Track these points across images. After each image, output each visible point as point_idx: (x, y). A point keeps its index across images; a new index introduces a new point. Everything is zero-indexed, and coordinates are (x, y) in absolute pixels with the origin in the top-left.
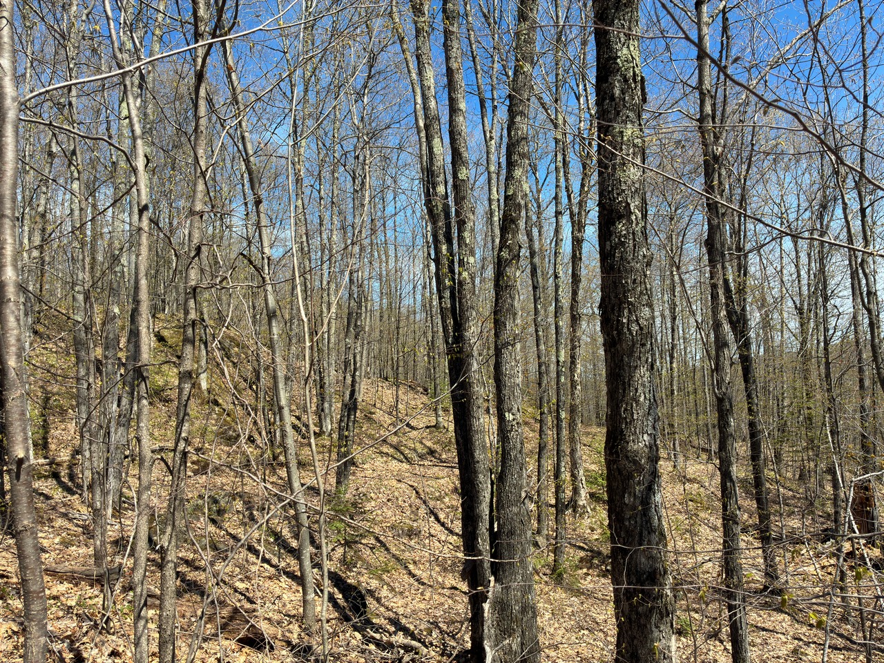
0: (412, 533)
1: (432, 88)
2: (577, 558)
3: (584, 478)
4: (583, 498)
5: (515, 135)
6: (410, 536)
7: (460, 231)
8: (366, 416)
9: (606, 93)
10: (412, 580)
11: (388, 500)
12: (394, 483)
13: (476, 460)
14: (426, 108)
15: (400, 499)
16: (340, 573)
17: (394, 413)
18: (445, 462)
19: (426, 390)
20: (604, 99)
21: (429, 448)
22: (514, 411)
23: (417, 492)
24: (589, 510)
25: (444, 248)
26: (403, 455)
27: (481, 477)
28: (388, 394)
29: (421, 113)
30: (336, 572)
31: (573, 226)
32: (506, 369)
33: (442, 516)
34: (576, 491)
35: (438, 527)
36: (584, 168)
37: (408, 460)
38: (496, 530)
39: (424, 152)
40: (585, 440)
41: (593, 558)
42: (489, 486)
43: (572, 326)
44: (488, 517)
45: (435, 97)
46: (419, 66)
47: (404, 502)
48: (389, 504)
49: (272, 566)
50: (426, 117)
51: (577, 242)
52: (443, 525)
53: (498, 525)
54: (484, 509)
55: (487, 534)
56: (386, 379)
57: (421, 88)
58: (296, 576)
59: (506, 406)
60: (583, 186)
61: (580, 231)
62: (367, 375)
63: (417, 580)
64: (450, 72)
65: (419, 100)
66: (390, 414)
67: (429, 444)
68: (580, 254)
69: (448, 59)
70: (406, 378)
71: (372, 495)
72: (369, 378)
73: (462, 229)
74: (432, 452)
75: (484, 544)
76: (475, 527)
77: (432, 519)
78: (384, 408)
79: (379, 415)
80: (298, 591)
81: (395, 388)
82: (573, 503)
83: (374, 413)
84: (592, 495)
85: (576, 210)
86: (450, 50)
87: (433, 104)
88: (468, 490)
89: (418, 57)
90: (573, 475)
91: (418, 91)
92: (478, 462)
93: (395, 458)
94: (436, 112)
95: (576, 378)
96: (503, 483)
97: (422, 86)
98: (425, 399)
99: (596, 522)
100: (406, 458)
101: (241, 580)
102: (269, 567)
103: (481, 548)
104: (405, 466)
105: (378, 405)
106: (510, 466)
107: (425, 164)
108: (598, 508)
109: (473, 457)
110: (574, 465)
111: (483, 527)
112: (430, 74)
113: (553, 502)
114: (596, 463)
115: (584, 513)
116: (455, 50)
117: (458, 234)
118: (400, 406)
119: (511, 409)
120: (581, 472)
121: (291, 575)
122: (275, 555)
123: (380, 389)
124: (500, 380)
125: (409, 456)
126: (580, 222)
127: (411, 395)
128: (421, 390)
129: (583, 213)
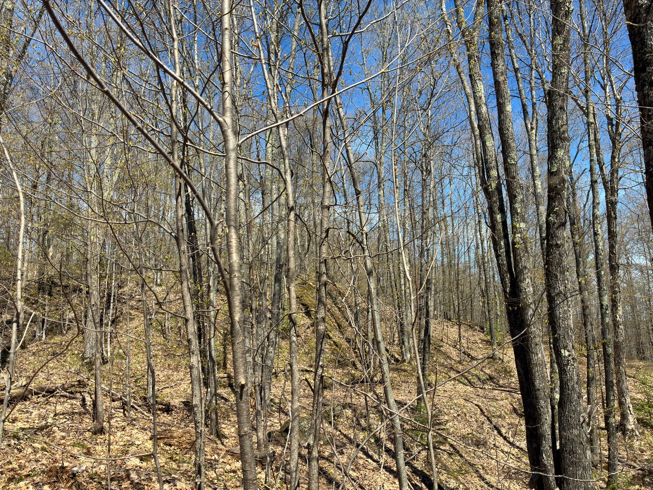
0: (478, 443)
1: (483, 97)
2: (630, 475)
3: (631, 406)
4: (632, 423)
5: (556, 124)
6: (478, 446)
7: (512, 203)
8: (436, 348)
9: (645, 81)
10: (482, 483)
11: (458, 415)
12: (463, 402)
13: (536, 388)
14: (478, 113)
15: (468, 415)
16: (426, 472)
17: (458, 347)
18: (502, 387)
19: (482, 328)
20: (643, 86)
21: (489, 376)
22: (570, 347)
23: (481, 410)
24: (638, 434)
25: (499, 217)
26: (467, 379)
27: (542, 402)
28: (453, 332)
29: (474, 117)
30: (422, 471)
31: (606, 191)
32: (559, 312)
33: (503, 431)
34: (624, 416)
35: (501, 440)
36: (614, 143)
37: (471, 384)
38: (558, 448)
39: (479, 146)
40: (630, 372)
41: (644, 476)
42: (550, 410)
43: (612, 275)
44: (550, 436)
45: (485, 104)
46: (471, 83)
47: (471, 417)
48: (459, 418)
49: (374, 461)
50: (479, 119)
51: (611, 204)
52: (505, 438)
53: (561, 444)
54: (546, 429)
55: (550, 451)
56: (450, 320)
57: (474, 99)
58: (393, 470)
59: (561, 345)
60: (613, 158)
61: (612, 195)
62: (436, 317)
63: (487, 483)
64: (497, 84)
65: (473, 108)
66: (455, 347)
67: (488, 371)
68: (615, 214)
69: (495, 74)
70: (466, 319)
71: (446, 410)
72: (436, 319)
73: (514, 201)
74: (491, 378)
75: (548, 460)
76: (539, 445)
77: (496, 432)
78: (450, 343)
79: (445, 348)
80: (395, 483)
81: (457, 327)
82: (622, 427)
83: (442, 346)
84: (640, 421)
85: (608, 178)
86: (497, 67)
87: (484, 109)
88: (530, 413)
89: (471, 76)
90: (621, 404)
91: (472, 101)
92: (539, 390)
93: (461, 382)
94: (487, 115)
95: (618, 318)
96: (562, 409)
97: (475, 97)
98: (482, 336)
99: (645, 444)
100: (470, 383)
101: (354, 470)
102: (372, 461)
103: (546, 462)
104: (469, 389)
105: (445, 340)
106: (569, 394)
107: (480, 154)
108: (646, 432)
109: (534, 385)
110: (621, 394)
111: (547, 445)
112: (481, 87)
113: (603, 425)
114: (642, 393)
115: (633, 436)
116: (500, 67)
117: (510, 205)
118: (463, 341)
119: (567, 346)
120: (628, 400)
121: (388, 469)
122: (375, 453)
123: (445, 327)
124: (555, 322)
125: (472, 380)
126: (612, 188)
127: (470, 333)
128: (478, 329)
129: (615, 180)
